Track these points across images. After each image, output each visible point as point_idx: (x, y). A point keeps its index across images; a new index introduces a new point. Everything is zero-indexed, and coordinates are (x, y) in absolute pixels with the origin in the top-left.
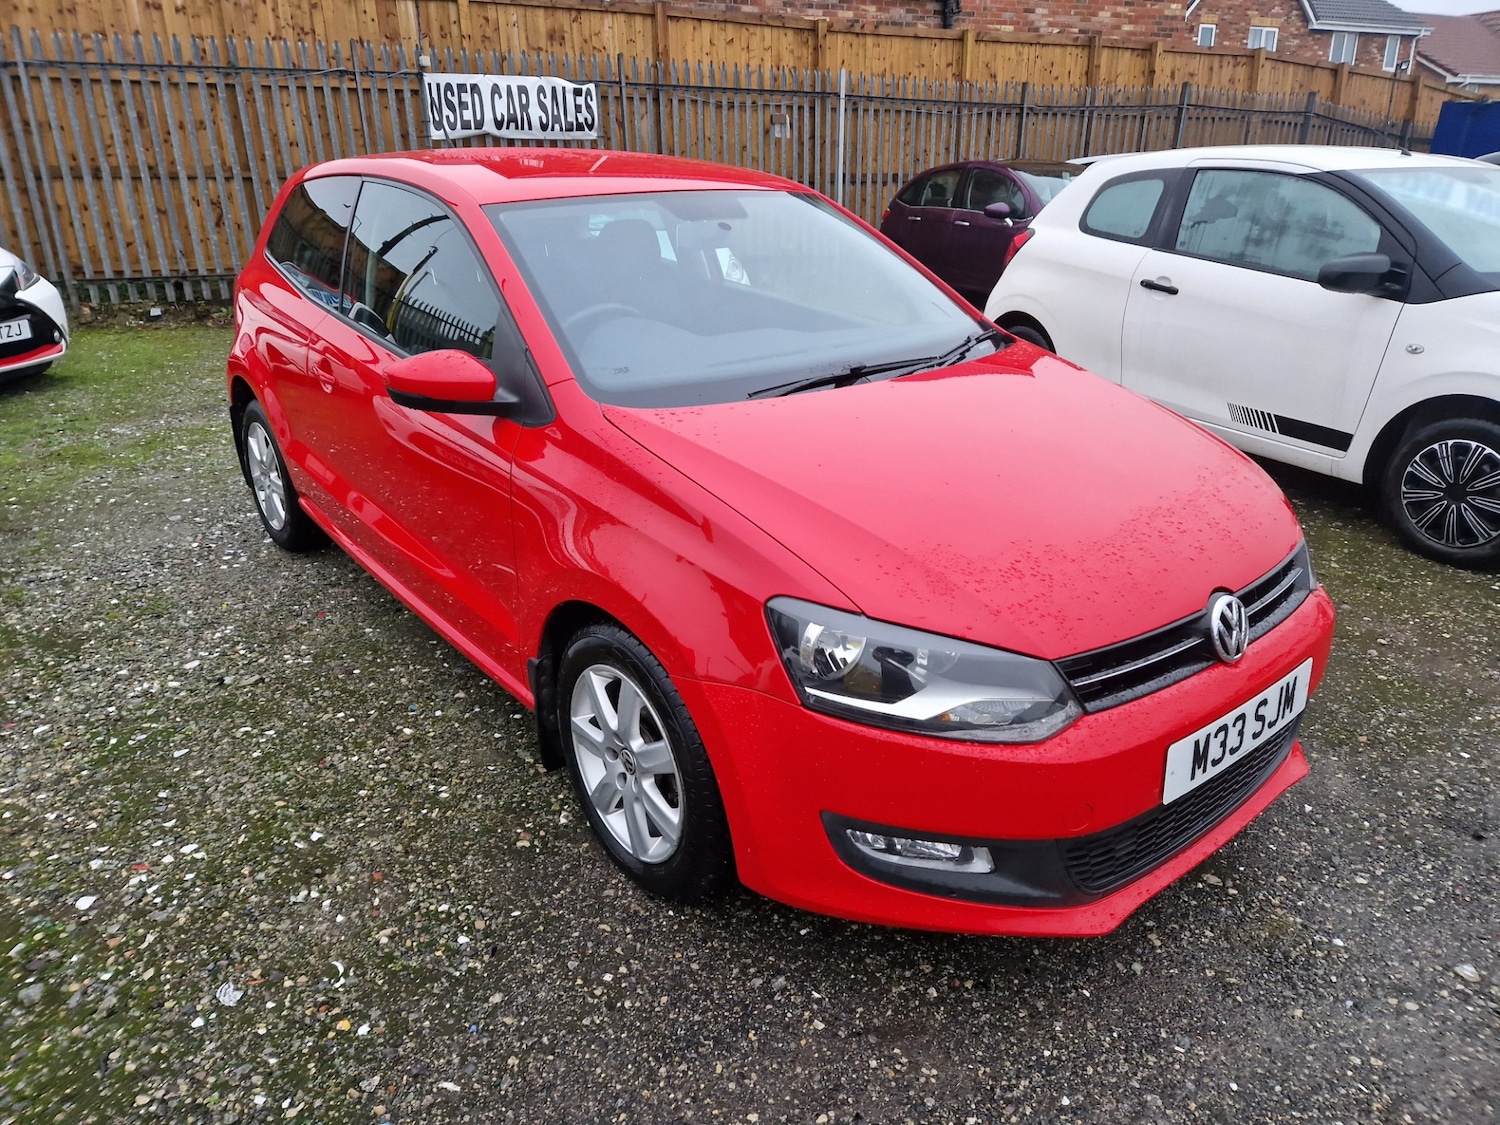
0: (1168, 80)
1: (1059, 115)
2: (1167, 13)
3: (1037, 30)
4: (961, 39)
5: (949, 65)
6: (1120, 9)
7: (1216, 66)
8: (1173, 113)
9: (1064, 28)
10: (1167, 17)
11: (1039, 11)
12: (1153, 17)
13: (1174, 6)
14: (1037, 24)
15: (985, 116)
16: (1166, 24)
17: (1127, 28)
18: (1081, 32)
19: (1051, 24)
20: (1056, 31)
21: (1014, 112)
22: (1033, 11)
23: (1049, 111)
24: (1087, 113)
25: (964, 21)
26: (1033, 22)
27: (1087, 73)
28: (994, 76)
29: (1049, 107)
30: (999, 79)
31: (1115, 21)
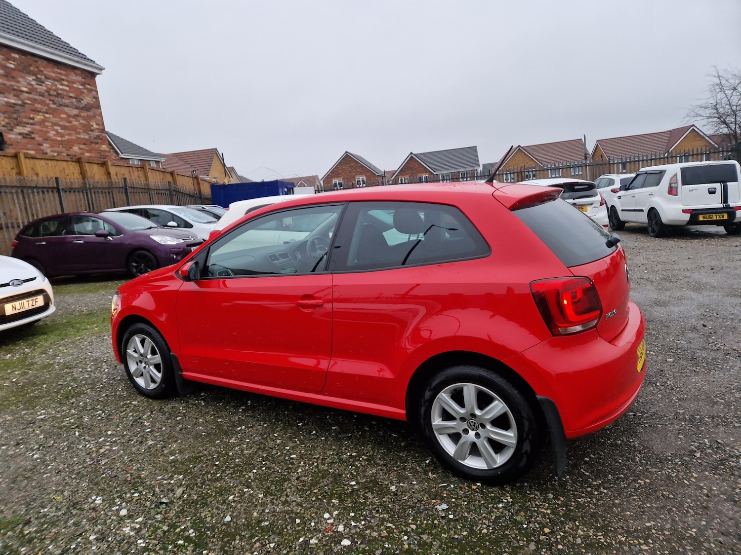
0: (115, 177)
1: (77, 192)
2: (101, 149)
3: (46, 153)
4: (16, 156)
5: (12, 169)
6: (82, 146)
7: (131, 171)
8: (124, 191)
9: (59, 153)
10: (102, 151)
11: (45, 145)
12: (97, 150)
13: (104, 146)
14: (46, 151)
15: (41, 193)
16: (103, 153)
17: (87, 154)
18: (67, 155)
19: (52, 151)
20: (55, 154)
21: (55, 191)
22: (42, 145)
23: (71, 190)
24: (88, 191)
25: (8, 148)
26: (43, 150)
27: (81, 173)
28: (37, 175)
29: (71, 188)
30: (40, 175)
31: (80, 151)
